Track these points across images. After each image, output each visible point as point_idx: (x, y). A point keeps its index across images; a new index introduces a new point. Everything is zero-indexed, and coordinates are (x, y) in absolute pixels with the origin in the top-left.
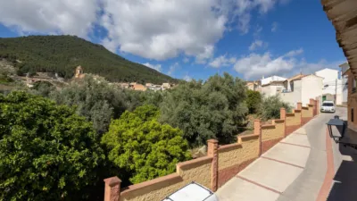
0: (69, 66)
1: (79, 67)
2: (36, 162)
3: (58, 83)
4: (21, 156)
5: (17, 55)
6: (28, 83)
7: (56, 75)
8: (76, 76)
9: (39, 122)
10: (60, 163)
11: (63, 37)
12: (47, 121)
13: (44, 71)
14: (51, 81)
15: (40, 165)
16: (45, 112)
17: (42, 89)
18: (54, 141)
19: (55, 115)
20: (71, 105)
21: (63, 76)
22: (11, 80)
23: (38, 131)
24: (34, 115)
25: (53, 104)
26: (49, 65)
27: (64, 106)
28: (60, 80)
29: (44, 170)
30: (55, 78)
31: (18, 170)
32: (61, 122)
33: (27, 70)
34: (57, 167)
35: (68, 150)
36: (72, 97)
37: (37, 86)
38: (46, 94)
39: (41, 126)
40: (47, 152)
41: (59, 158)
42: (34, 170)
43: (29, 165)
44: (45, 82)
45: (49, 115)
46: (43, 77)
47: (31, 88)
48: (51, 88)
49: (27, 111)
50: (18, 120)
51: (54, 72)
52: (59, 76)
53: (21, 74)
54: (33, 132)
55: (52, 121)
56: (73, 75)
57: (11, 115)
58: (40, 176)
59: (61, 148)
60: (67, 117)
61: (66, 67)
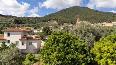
0: (74, 19)
1: (78, 19)
2: (67, 57)
3: (71, 27)
4: (63, 54)
5: (58, 18)
6: (61, 27)
7: (70, 23)
8: (77, 23)
9: (67, 42)
13: (66, 22)
14: (68, 26)
15: (69, 58)
16: (68, 38)
17: (66, 29)
18: (72, 50)
19: (72, 39)
20: (77, 35)
21: (72, 24)
22: (57, 27)
23: (67, 45)
24: (65, 39)
25: (71, 35)
26: (68, 20)
27: (74, 36)
28: (71, 25)
29: (70, 60)
30: (70, 25)
31: (62, 59)
32: (74, 42)
33: (61, 23)
34: (74, 60)
35: (78, 54)
36: (77, 32)
38: (68, 31)
39: (68, 43)
40: (70, 53)
41: (75, 57)
42: (67, 60)
43: (65, 58)
44: (66, 27)
45: (70, 39)
46: (66, 25)
47: (63, 30)
48: (69, 29)
49: (63, 38)
50: (61, 41)
51: (69, 22)
52: (71, 24)
53: (59, 25)
54: (65, 45)
55: (71, 42)
57: (59, 40)
58: (69, 62)
59: (75, 53)
60: (76, 40)
61: (73, 20)
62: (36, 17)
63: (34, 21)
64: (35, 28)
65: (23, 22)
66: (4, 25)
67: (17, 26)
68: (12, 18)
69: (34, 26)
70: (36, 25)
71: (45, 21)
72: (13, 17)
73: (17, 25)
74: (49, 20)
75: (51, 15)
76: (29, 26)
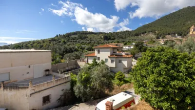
0: (185, 28)
1: (193, 27)
2: (172, 83)
3: (178, 40)
4: (164, 78)
5: (156, 29)
6: (162, 42)
7: (176, 35)
8: (191, 33)
9: (172, 62)
10: (186, 88)
11: (180, 11)
12: (177, 62)
13: (169, 34)
14: (174, 39)
15: (174, 85)
16: (175, 57)
17: (169, 44)
18: (181, 74)
19: (181, 59)
20: (190, 53)
21: (181, 35)
22: (154, 42)
23: (172, 67)
24: (169, 58)
25: (179, 52)
26: (172, 30)
27: (186, 53)
28: (179, 37)
29: (176, 89)
30: (176, 37)
31: (164, 85)
32: (186, 63)
33: (161, 35)
34: (184, 90)
35: (192, 81)
36: (190, 48)
37: (166, 43)
38: (172, 46)
39: (173, 64)
40: (178, 79)
41: (186, 85)
42: (171, 87)
43: (168, 84)
44: (170, 40)
45: (177, 59)
46: (169, 38)
47: (163, 44)
48: (174, 43)
49: (166, 56)
50: (162, 60)
51: (175, 34)
52: (178, 35)
53: (158, 38)
54: (169, 67)
55: (180, 62)
56: (188, 33)
57: (159, 58)
58: (175, 92)
59: (186, 79)
60: (189, 60)
61: (183, 29)
62: (127, 31)
63: (124, 36)
64: (125, 44)
65: (112, 38)
66: (94, 43)
67: (107, 43)
68: (101, 35)
69: (124, 42)
70: (127, 40)
71: (137, 35)
72: (102, 33)
73: (106, 41)
74: (143, 33)
75: (145, 27)
76: (118, 42)
